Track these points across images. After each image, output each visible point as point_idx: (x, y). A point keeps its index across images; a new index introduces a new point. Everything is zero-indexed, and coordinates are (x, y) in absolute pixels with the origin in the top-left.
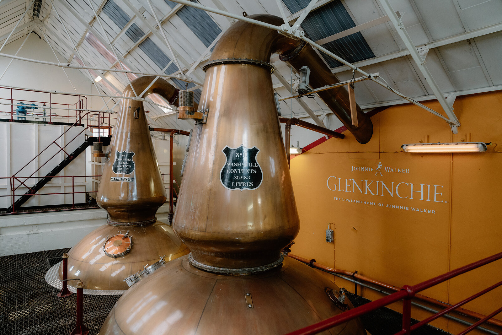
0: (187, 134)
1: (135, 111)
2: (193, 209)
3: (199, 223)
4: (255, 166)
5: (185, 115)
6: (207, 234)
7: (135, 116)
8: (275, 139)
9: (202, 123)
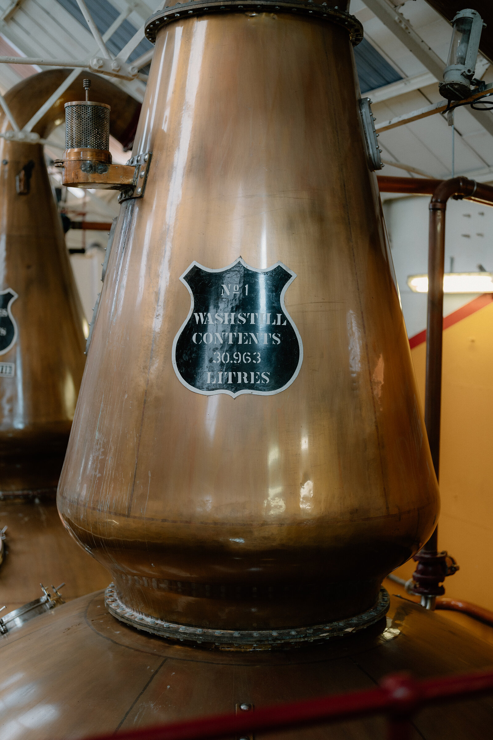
0: (105, 227)
1: (18, 173)
2: (99, 449)
3: (112, 489)
4: (279, 323)
5: (82, 174)
6: (132, 524)
7: (19, 187)
8: (349, 239)
9: (134, 196)
